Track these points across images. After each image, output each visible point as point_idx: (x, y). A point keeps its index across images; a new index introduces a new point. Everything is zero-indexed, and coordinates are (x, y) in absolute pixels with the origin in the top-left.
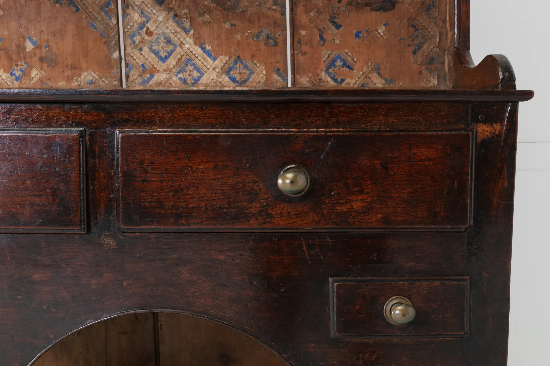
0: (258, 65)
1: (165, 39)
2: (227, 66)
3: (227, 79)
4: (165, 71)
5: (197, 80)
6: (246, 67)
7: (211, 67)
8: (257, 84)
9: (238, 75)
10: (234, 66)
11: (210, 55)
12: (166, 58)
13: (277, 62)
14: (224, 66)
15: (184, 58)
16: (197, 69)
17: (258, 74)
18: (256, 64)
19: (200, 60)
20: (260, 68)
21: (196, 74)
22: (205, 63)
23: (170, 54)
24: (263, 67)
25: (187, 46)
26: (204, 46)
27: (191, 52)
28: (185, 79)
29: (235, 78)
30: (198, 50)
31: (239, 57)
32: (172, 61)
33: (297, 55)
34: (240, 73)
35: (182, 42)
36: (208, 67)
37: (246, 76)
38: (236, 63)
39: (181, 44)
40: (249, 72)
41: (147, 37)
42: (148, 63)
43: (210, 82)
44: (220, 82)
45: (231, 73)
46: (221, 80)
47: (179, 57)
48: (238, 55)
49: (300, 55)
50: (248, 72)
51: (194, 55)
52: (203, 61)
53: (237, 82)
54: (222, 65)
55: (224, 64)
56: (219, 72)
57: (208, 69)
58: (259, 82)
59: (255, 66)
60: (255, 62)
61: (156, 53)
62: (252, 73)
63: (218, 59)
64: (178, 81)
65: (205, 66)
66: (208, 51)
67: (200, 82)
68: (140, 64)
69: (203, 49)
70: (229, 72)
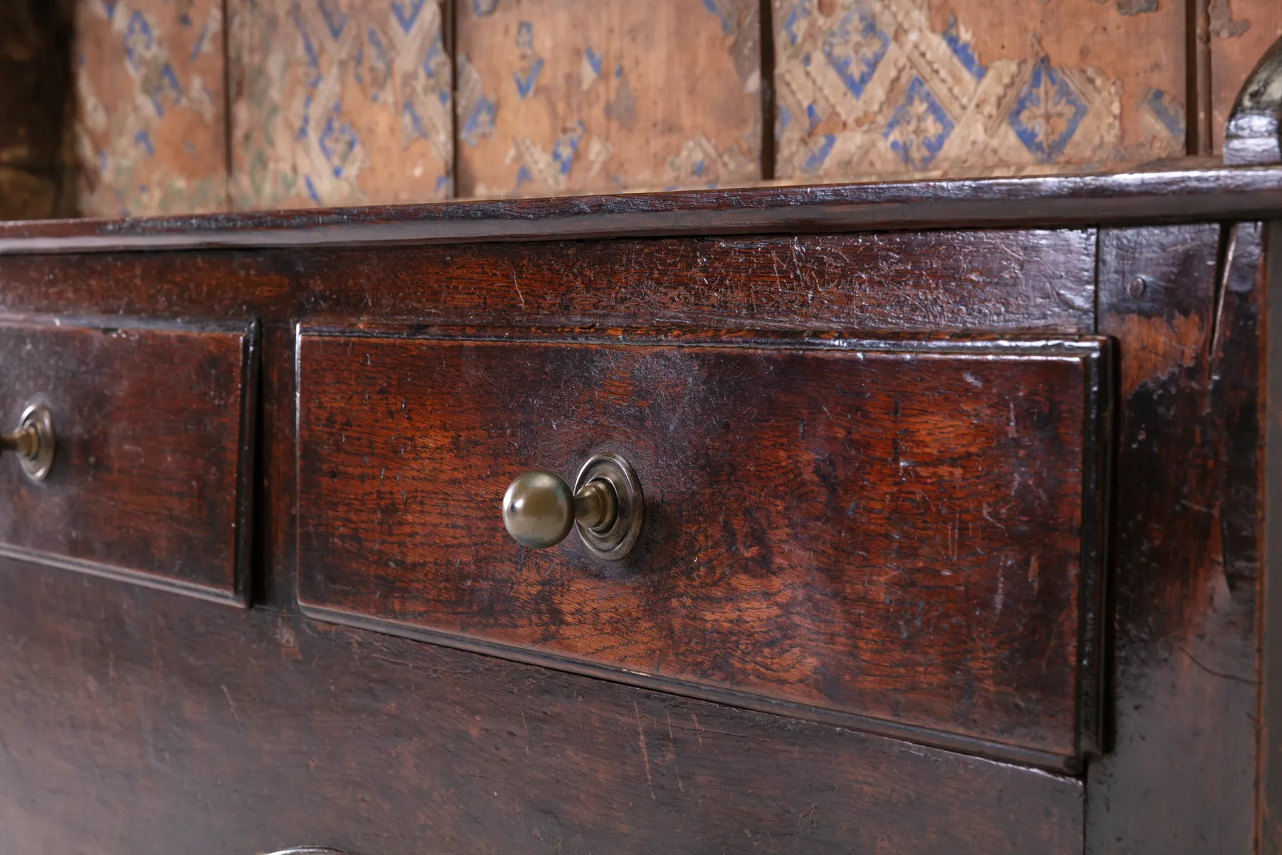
0: (1099, 82)
1: (862, 19)
2: (1012, 93)
3: (1012, 138)
4: (859, 122)
5: (934, 147)
6: (1065, 92)
7: (970, 100)
8: (1094, 151)
9: (1042, 121)
10: (1030, 94)
11: (968, 62)
12: (865, 79)
13: (1157, 66)
14: (1005, 95)
15: (904, 79)
16: (936, 110)
17: (1098, 116)
18: (1091, 81)
19: (943, 81)
20: (1105, 94)
21: (932, 127)
22: (956, 90)
23: (873, 65)
24: (1113, 90)
25: (913, 37)
26: (953, 32)
27: (923, 55)
28: (905, 144)
29: (1033, 135)
30: (938, 47)
31: (1045, 60)
32: (877, 90)
33: (1218, 34)
34: (1048, 117)
35: (900, 26)
36: (964, 101)
37: (1062, 126)
38: (1036, 81)
39: (900, 33)
40: (1073, 110)
41: (821, 21)
42: (822, 103)
43: (968, 152)
44: (995, 152)
45: (1024, 116)
46: (995, 143)
47: (893, 74)
48: (1042, 54)
49: (1224, 34)
50: (1069, 111)
51: (930, 63)
52: (950, 81)
53: (1039, 147)
54: (1000, 90)
55: (1008, 87)
56: (990, 117)
57: (964, 108)
58: (1102, 143)
59: (1090, 87)
60: (1090, 72)
61: (841, 67)
62: (1081, 112)
63: (991, 74)
64: (890, 155)
65: (956, 98)
66: (966, 46)
67: (941, 154)
68: (805, 104)
69: (952, 41)
70: (1018, 112)
